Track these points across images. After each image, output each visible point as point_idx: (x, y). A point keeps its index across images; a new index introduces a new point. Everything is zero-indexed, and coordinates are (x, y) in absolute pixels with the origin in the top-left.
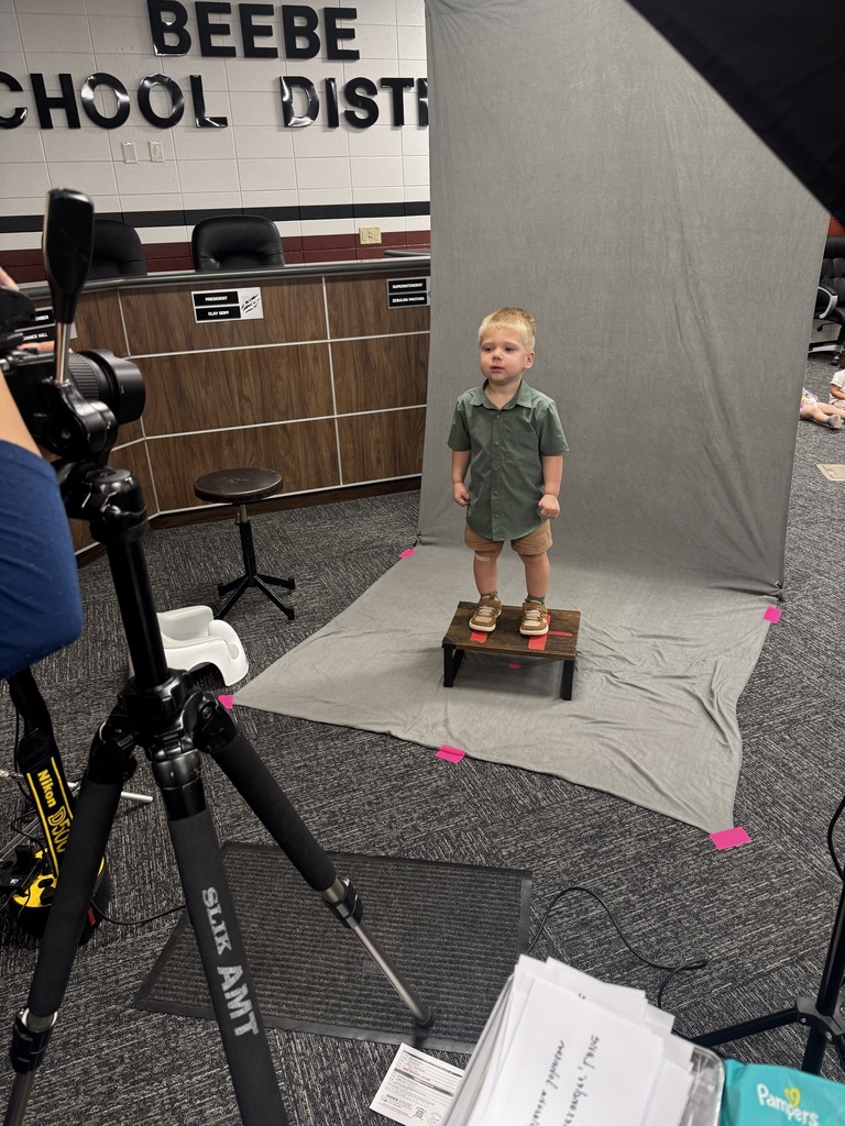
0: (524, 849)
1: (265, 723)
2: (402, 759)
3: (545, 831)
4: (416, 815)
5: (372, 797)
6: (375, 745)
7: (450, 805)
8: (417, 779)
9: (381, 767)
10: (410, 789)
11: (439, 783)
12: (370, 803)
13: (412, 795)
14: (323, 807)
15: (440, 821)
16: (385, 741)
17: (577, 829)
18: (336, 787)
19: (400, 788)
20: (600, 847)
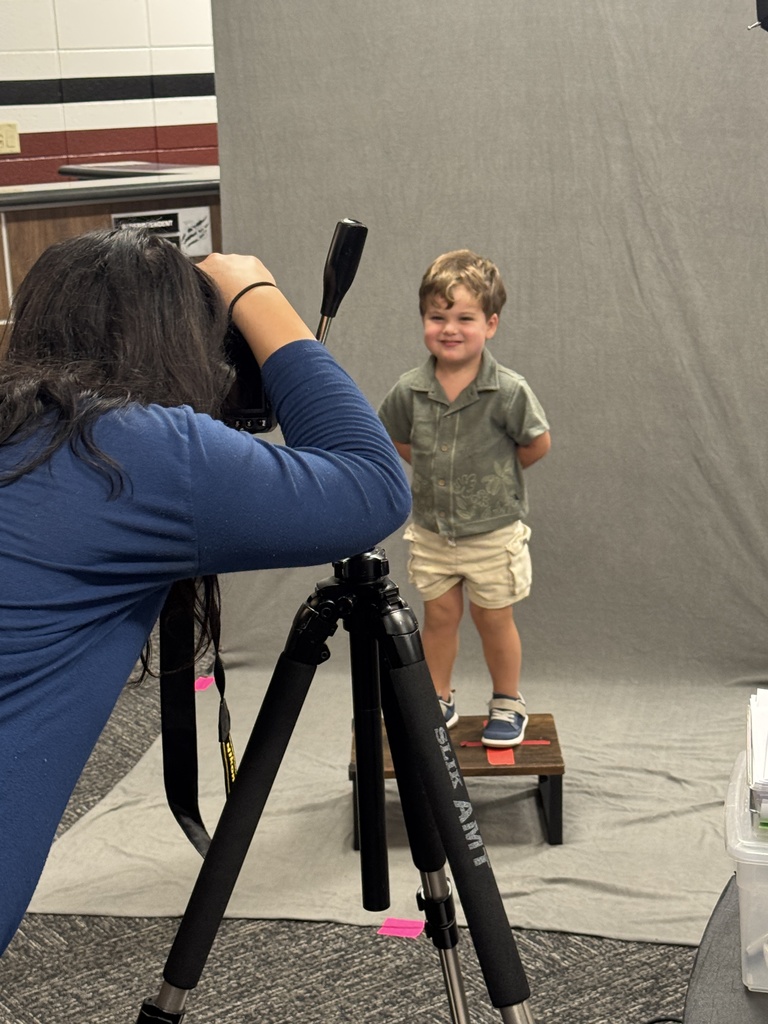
0: (555, 1015)
1: (73, 929)
2: (326, 943)
3: (580, 992)
4: (379, 1002)
5: (301, 991)
6: (272, 934)
7: (427, 984)
8: (361, 963)
9: (297, 956)
10: (355, 975)
11: (398, 962)
12: (300, 998)
13: (363, 981)
14: (228, 1012)
15: (419, 1002)
16: (289, 927)
17: (623, 984)
18: (235, 988)
19: (339, 977)
20: (663, 998)
